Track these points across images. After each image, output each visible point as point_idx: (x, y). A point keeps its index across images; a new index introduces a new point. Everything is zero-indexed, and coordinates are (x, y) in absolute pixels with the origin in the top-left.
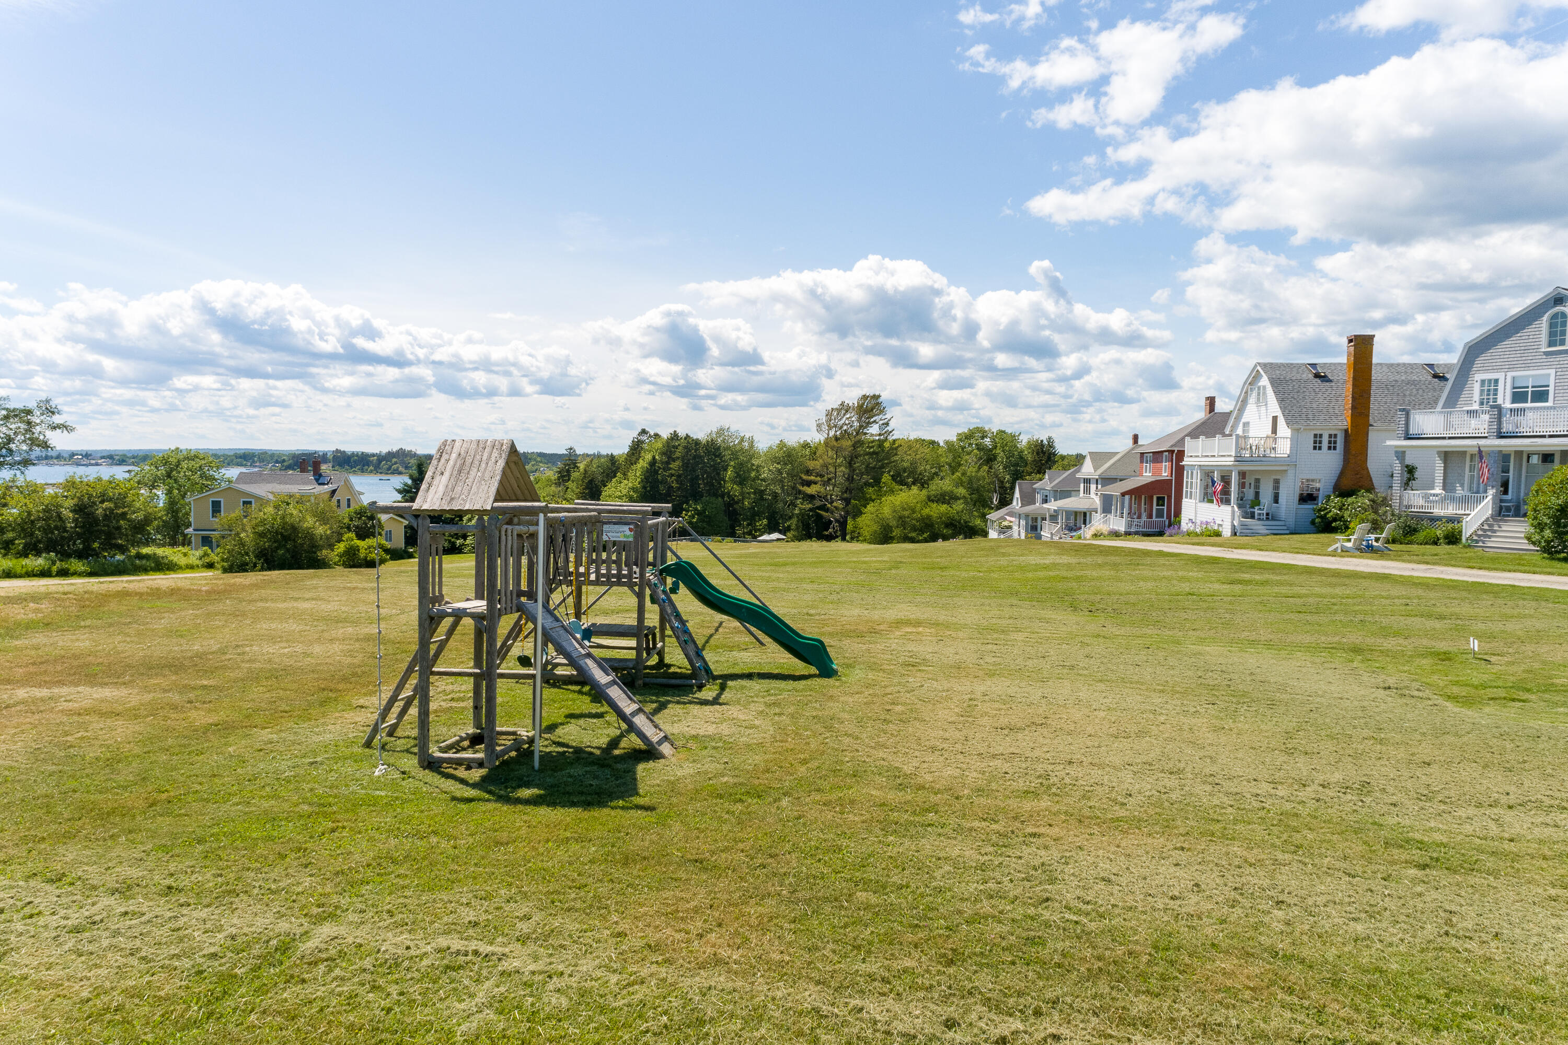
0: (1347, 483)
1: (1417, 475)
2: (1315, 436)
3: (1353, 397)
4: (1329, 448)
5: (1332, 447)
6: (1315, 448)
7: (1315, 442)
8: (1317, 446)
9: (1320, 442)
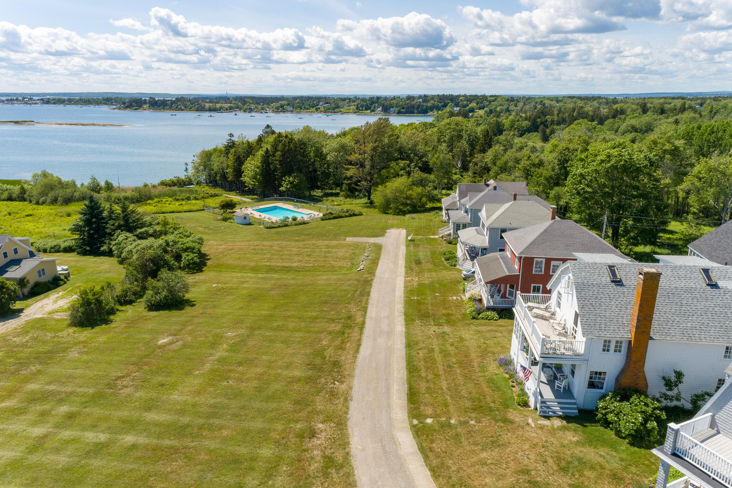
0: (626, 381)
1: (684, 380)
2: (605, 341)
3: (638, 319)
4: (615, 351)
5: (618, 350)
6: (604, 350)
7: (605, 346)
8: (606, 349)
9: (609, 346)
